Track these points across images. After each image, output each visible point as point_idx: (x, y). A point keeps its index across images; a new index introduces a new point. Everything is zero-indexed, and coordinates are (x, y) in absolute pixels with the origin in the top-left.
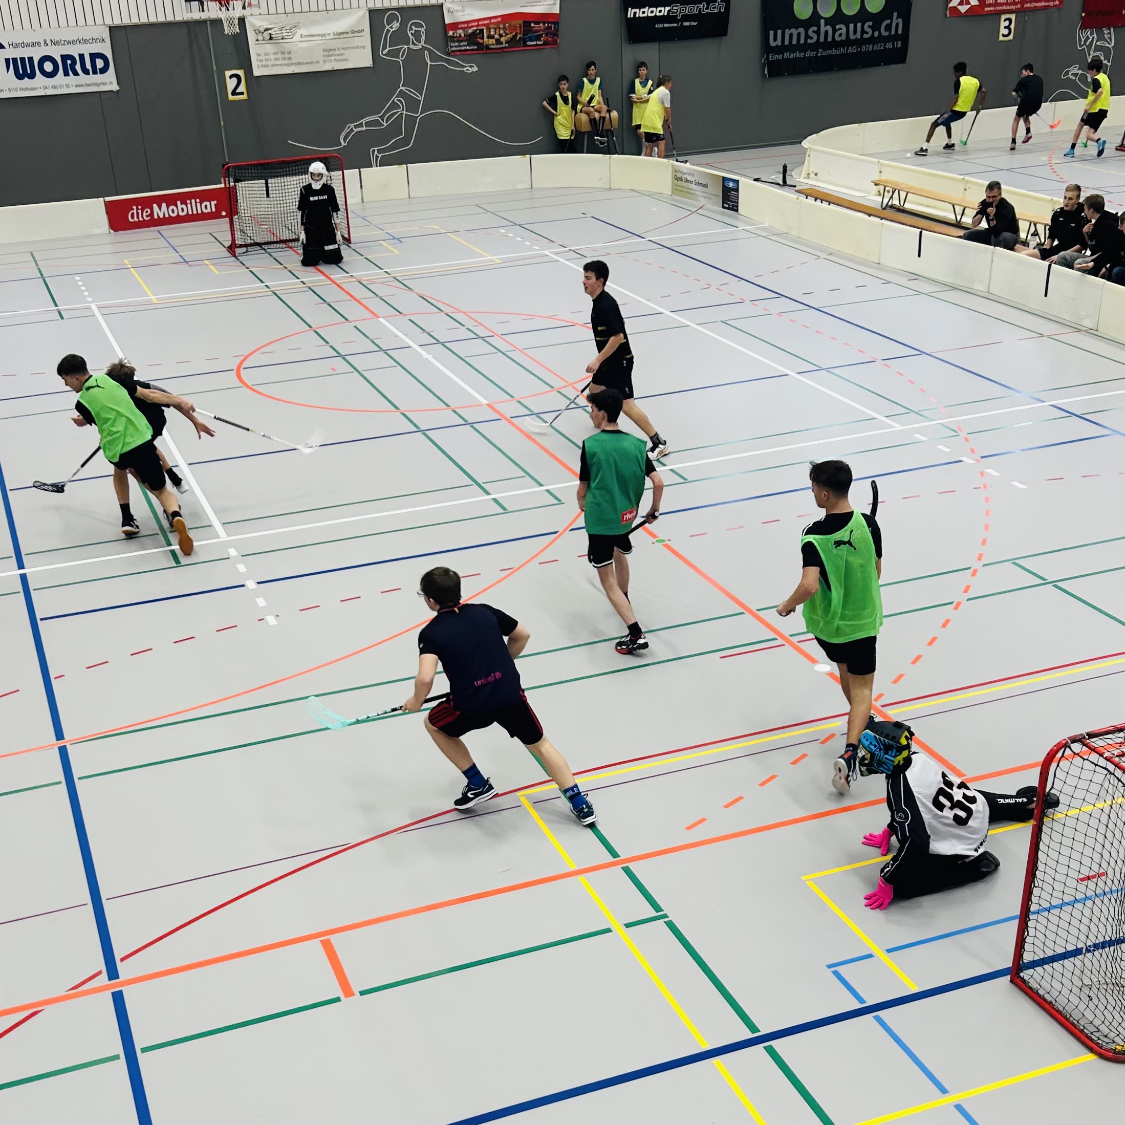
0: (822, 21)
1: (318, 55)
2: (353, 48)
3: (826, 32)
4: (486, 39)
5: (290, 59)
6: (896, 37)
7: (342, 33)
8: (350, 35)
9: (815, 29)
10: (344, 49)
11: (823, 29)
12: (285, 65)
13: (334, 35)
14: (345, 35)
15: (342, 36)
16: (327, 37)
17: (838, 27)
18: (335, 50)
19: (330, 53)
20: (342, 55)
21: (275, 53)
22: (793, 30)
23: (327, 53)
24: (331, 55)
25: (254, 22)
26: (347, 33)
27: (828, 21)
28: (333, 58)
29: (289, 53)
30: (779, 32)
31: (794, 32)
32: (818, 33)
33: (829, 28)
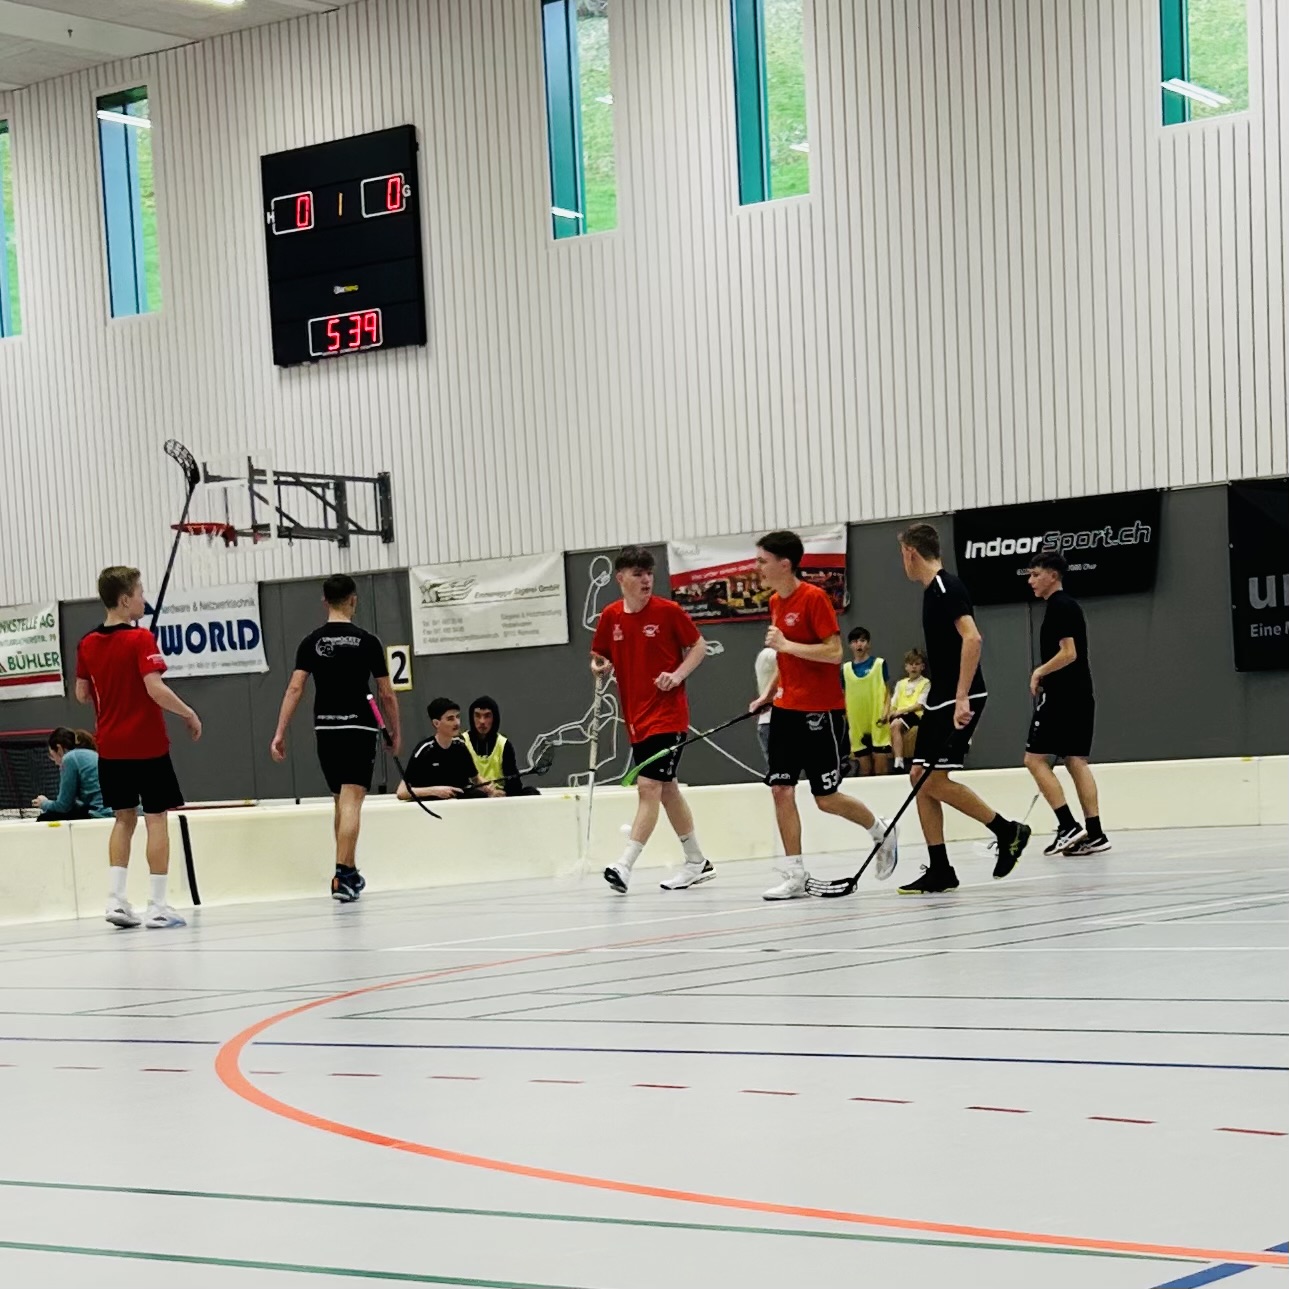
1: (496, 625)
2: (543, 614)
4: (730, 599)
5: (462, 629)
7: (527, 590)
8: (538, 593)
10: (529, 614)
12: (458, 639)
13: (516, 593)
14: (530, 594)
15: (526, 595)
16: (508, 597)
18: (517, 616)
19: (513, 621)
20: (529, 624)
21: (445, 622)
23: (507, 622)
24: (514, 625)
25: (419, 577)
26: (533, 590)
28: (517, 629)
29: (460, 621)
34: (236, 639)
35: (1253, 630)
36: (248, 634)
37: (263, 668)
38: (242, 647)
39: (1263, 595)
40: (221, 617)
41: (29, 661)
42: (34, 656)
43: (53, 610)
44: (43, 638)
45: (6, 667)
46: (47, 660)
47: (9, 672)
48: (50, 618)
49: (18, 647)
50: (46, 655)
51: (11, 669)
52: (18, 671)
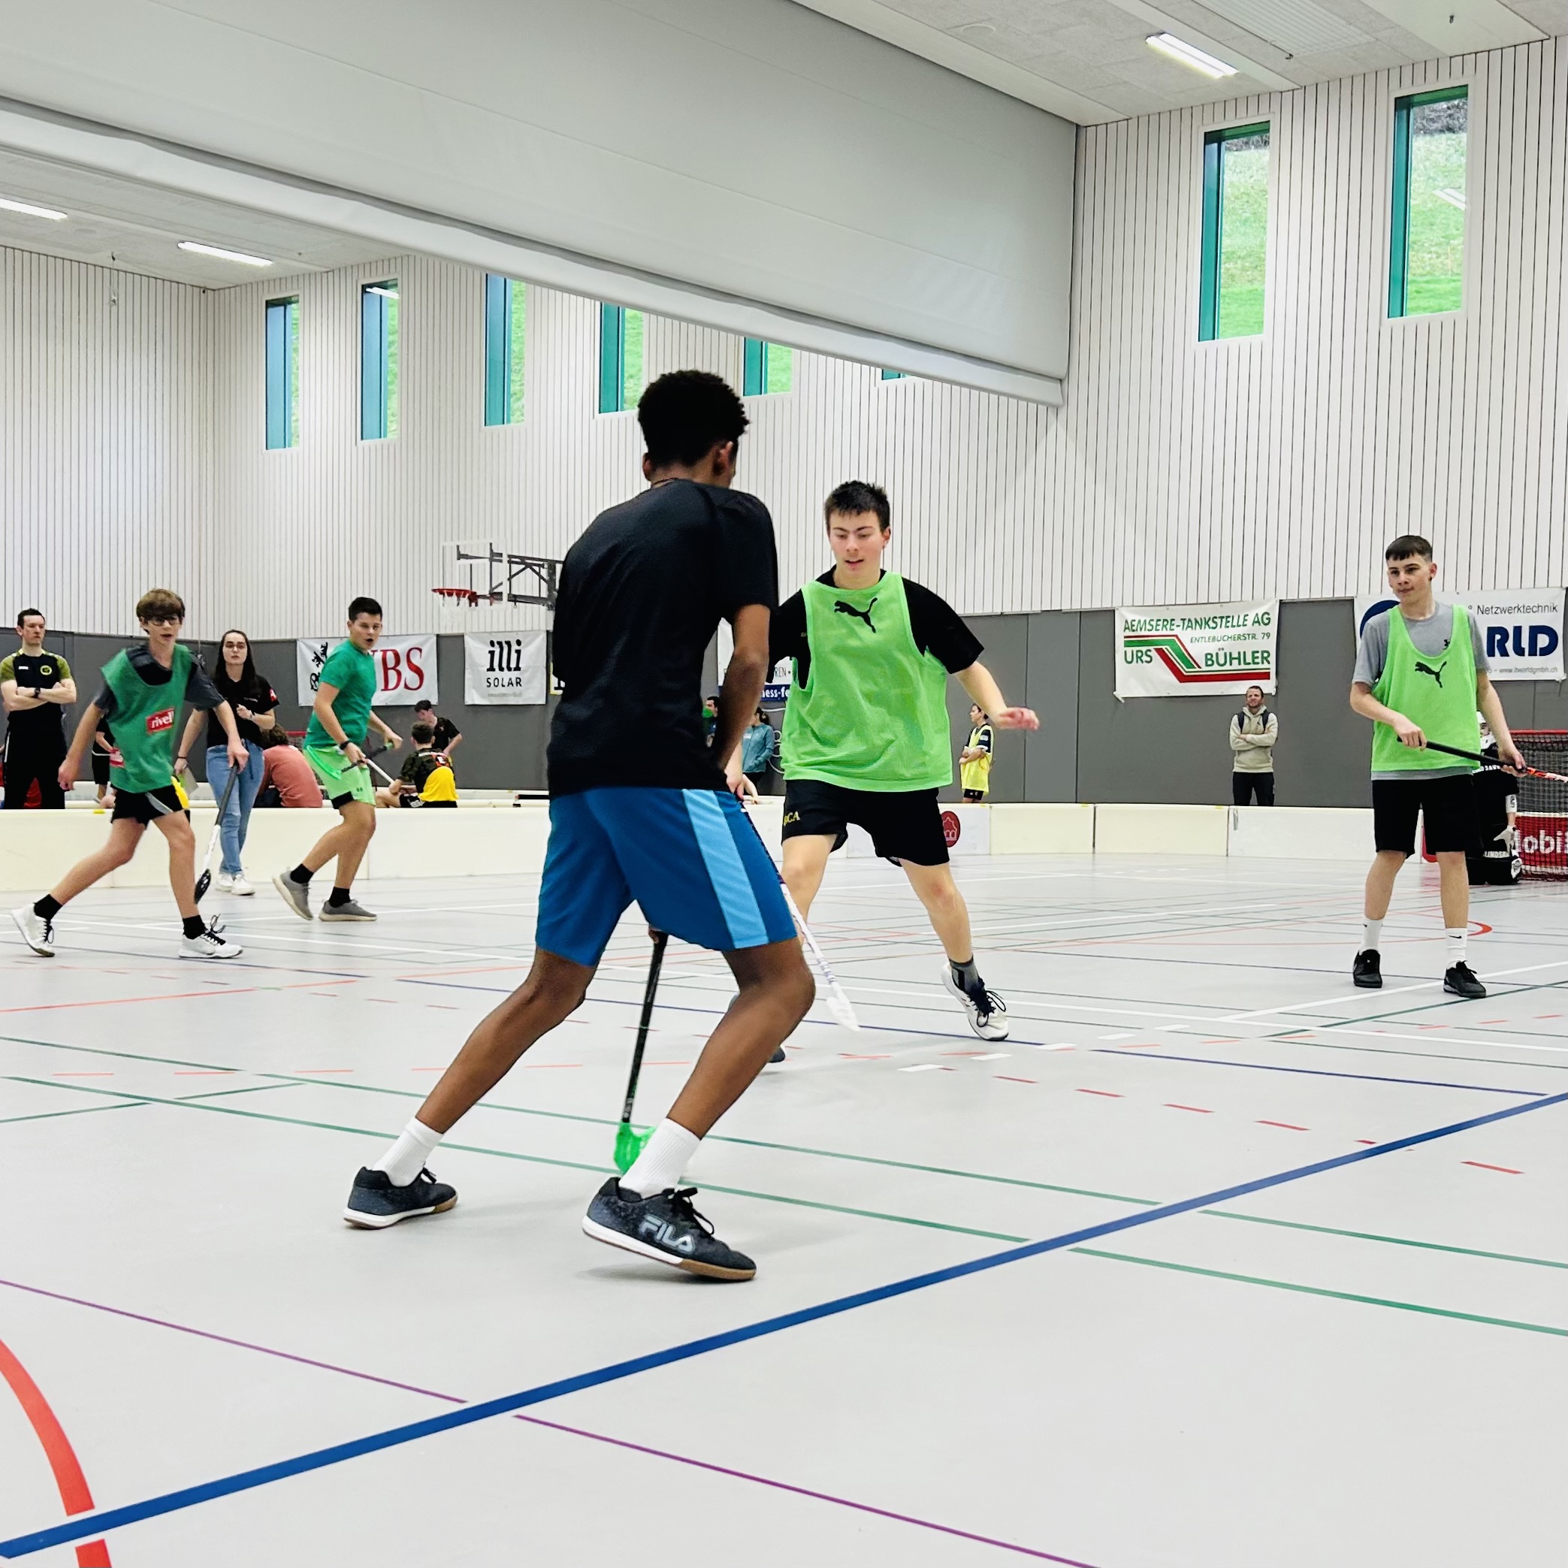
34: (1525, 643)
36: (1543, 641)
37: (1559, 675)
38: (1533, 653)
40: (1508, 623)
41: (1231, 659)
42: (1239, 653)
43: (1273, 607)
44: (1254, 637)
45: (1202, 663)
46: (1254, 658)
47: (1204, 668)
48: (1266, 616)
49: (1221, 644)
50: (1254, 653)
51: (1207, 665)
52: (1216, 667)
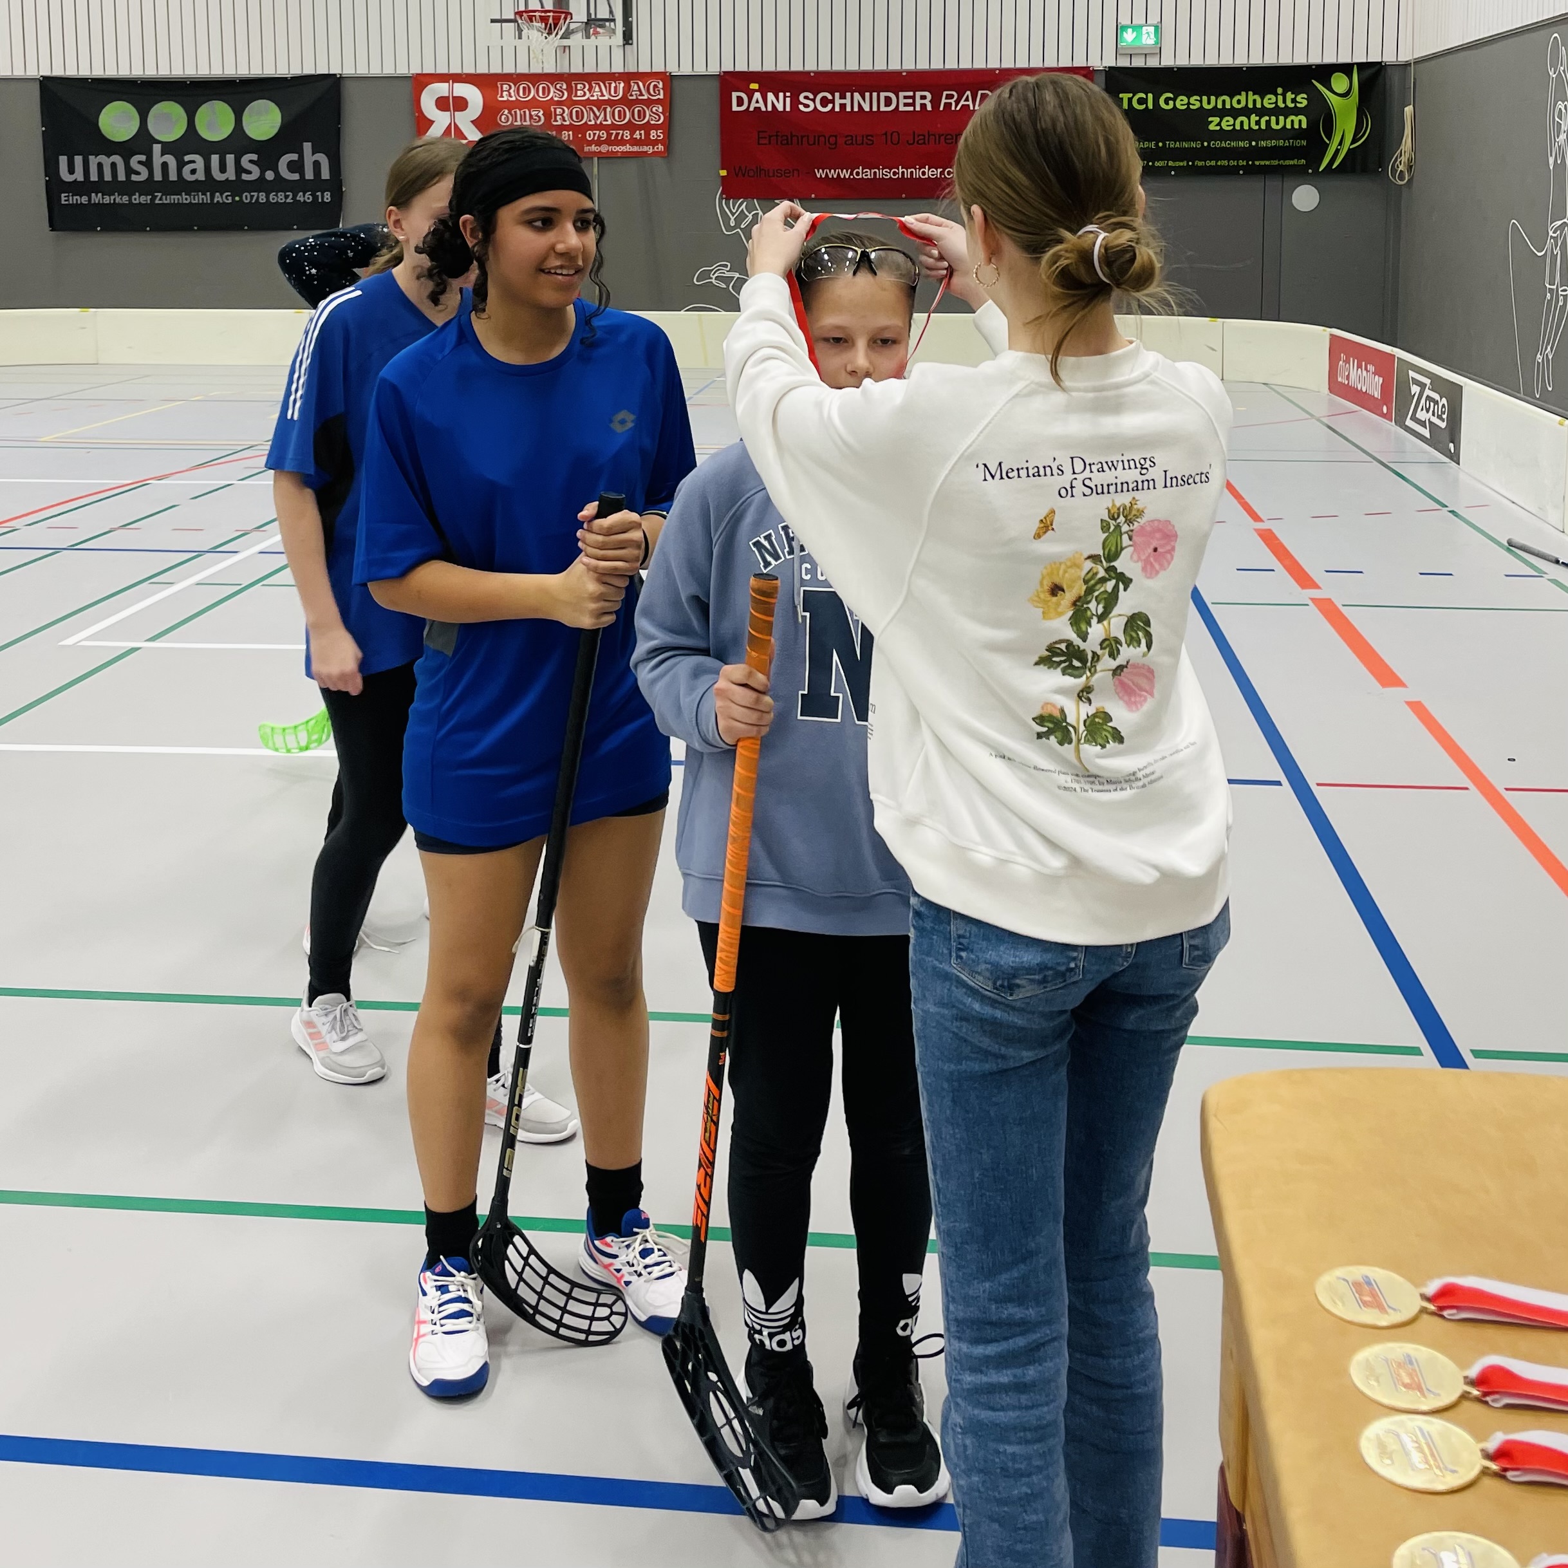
0: (157, 148)
3: (165, 166)
6: (317, 185)
9: (143, 158)
11: (158, 159)
17: (187, 158)
22: (102, 158)
27: (167, 148)
30: (78, 160)
31: (106, 161)
32: (148, 164)
33: (171, 160)
35: (63, 199)
39: (71, 171)
